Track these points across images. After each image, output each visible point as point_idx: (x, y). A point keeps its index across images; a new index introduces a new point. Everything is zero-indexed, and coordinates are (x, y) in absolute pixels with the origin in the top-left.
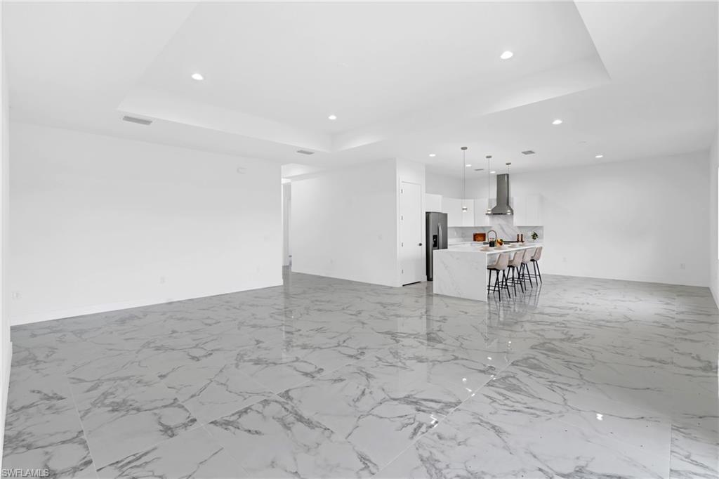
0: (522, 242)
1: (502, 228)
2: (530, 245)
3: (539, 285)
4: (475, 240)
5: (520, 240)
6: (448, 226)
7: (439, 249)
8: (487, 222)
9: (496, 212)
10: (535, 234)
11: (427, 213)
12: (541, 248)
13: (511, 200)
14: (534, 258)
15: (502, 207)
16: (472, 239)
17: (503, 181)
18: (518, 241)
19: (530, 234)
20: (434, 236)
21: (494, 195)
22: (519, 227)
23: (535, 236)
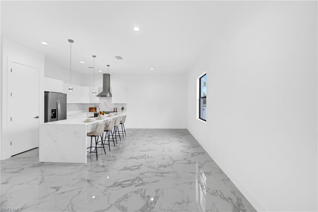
0: (116, 112)
1: (106, 104)
2: (120, 114)
3: (124, 137)
4: (90, 111)
5: (115, 111)
6: (67, 103)
7: (57, 120)
8: (97, 100)
9: (102, 95)
10: (123, 108)
11: (45, 92)
12: (126, 116)
13: (110, 89)
14: (122, 122)
15: (106, 92)
16: (89, 111)
17: (106, 77)
18: (114, 112)
19: (121, 107)
20: (52, 111)
21: (101, 85)
22: (115, 104)
23: (123, 109)
